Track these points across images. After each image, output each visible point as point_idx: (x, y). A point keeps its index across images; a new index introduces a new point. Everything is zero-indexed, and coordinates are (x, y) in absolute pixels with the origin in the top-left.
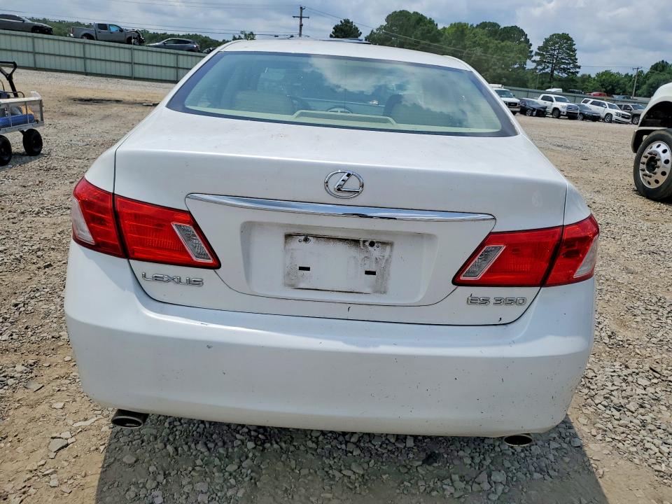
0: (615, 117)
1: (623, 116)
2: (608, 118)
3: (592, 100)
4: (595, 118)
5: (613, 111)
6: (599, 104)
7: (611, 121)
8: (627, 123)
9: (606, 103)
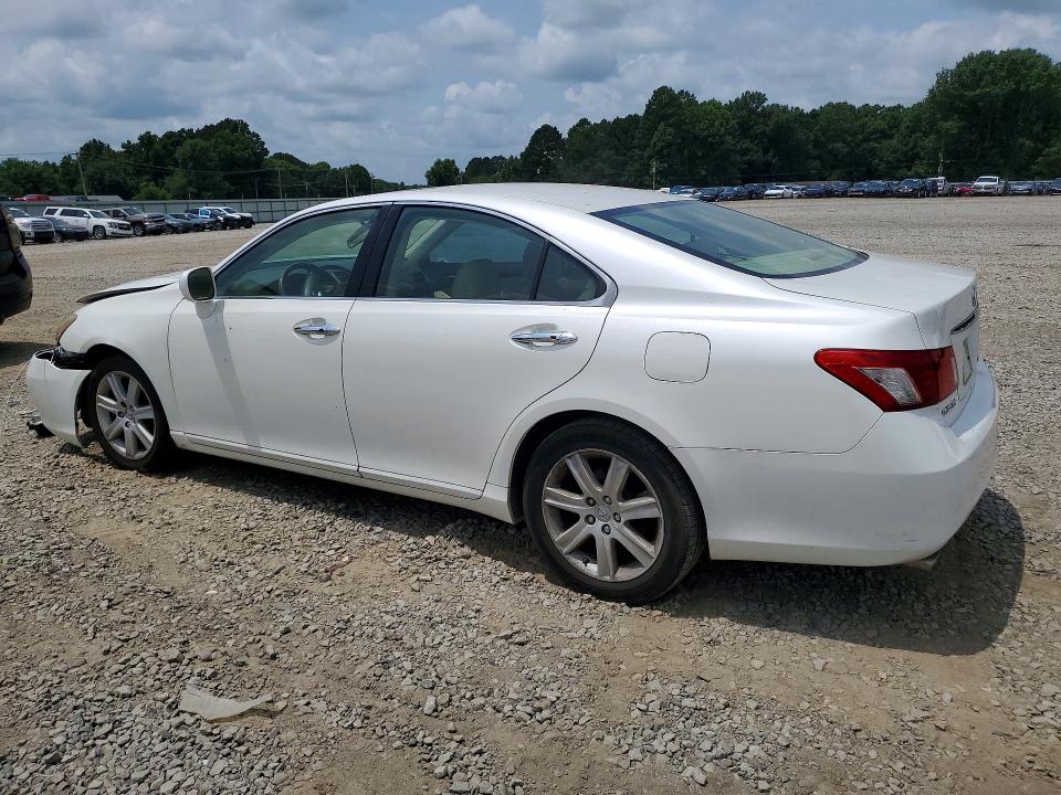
0: (109, 230)
1: (121, 227)
2: (99, 232)
3: (61, 209)
4: (80, 236)
5: (104, 222)
6: (75, 214)
7: (105, 237)
8: (129, 236)
9: (87, 210)
